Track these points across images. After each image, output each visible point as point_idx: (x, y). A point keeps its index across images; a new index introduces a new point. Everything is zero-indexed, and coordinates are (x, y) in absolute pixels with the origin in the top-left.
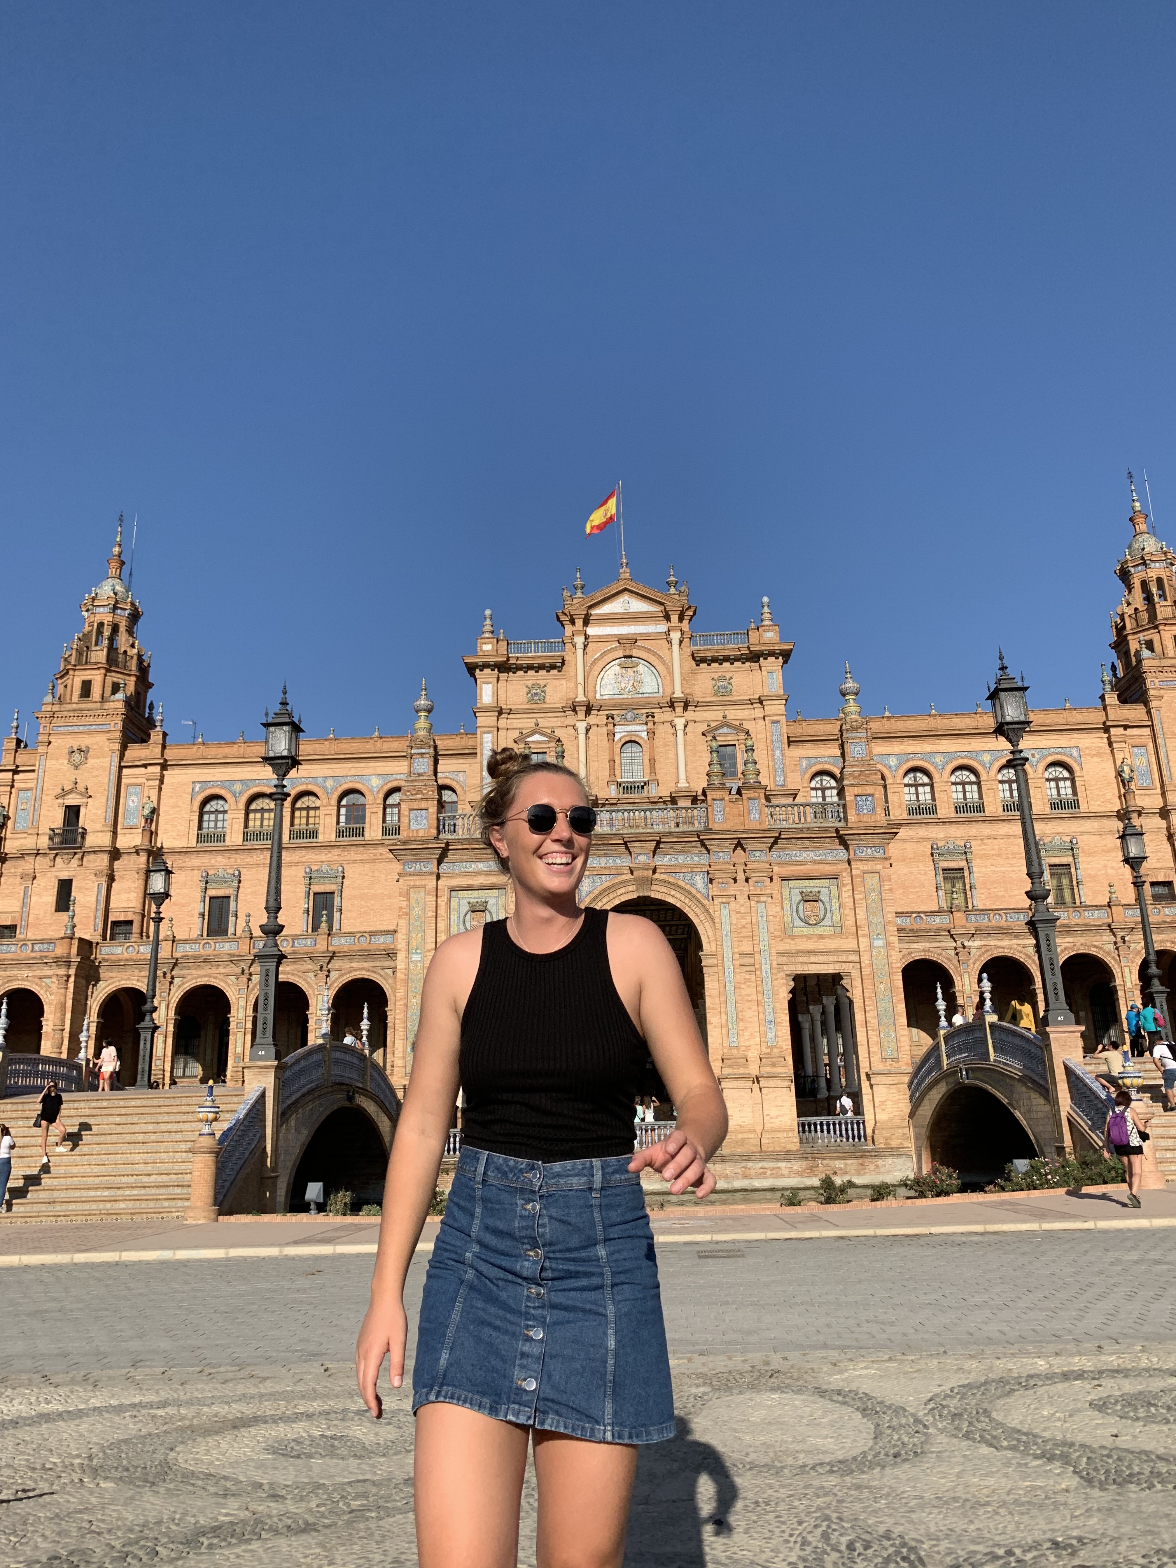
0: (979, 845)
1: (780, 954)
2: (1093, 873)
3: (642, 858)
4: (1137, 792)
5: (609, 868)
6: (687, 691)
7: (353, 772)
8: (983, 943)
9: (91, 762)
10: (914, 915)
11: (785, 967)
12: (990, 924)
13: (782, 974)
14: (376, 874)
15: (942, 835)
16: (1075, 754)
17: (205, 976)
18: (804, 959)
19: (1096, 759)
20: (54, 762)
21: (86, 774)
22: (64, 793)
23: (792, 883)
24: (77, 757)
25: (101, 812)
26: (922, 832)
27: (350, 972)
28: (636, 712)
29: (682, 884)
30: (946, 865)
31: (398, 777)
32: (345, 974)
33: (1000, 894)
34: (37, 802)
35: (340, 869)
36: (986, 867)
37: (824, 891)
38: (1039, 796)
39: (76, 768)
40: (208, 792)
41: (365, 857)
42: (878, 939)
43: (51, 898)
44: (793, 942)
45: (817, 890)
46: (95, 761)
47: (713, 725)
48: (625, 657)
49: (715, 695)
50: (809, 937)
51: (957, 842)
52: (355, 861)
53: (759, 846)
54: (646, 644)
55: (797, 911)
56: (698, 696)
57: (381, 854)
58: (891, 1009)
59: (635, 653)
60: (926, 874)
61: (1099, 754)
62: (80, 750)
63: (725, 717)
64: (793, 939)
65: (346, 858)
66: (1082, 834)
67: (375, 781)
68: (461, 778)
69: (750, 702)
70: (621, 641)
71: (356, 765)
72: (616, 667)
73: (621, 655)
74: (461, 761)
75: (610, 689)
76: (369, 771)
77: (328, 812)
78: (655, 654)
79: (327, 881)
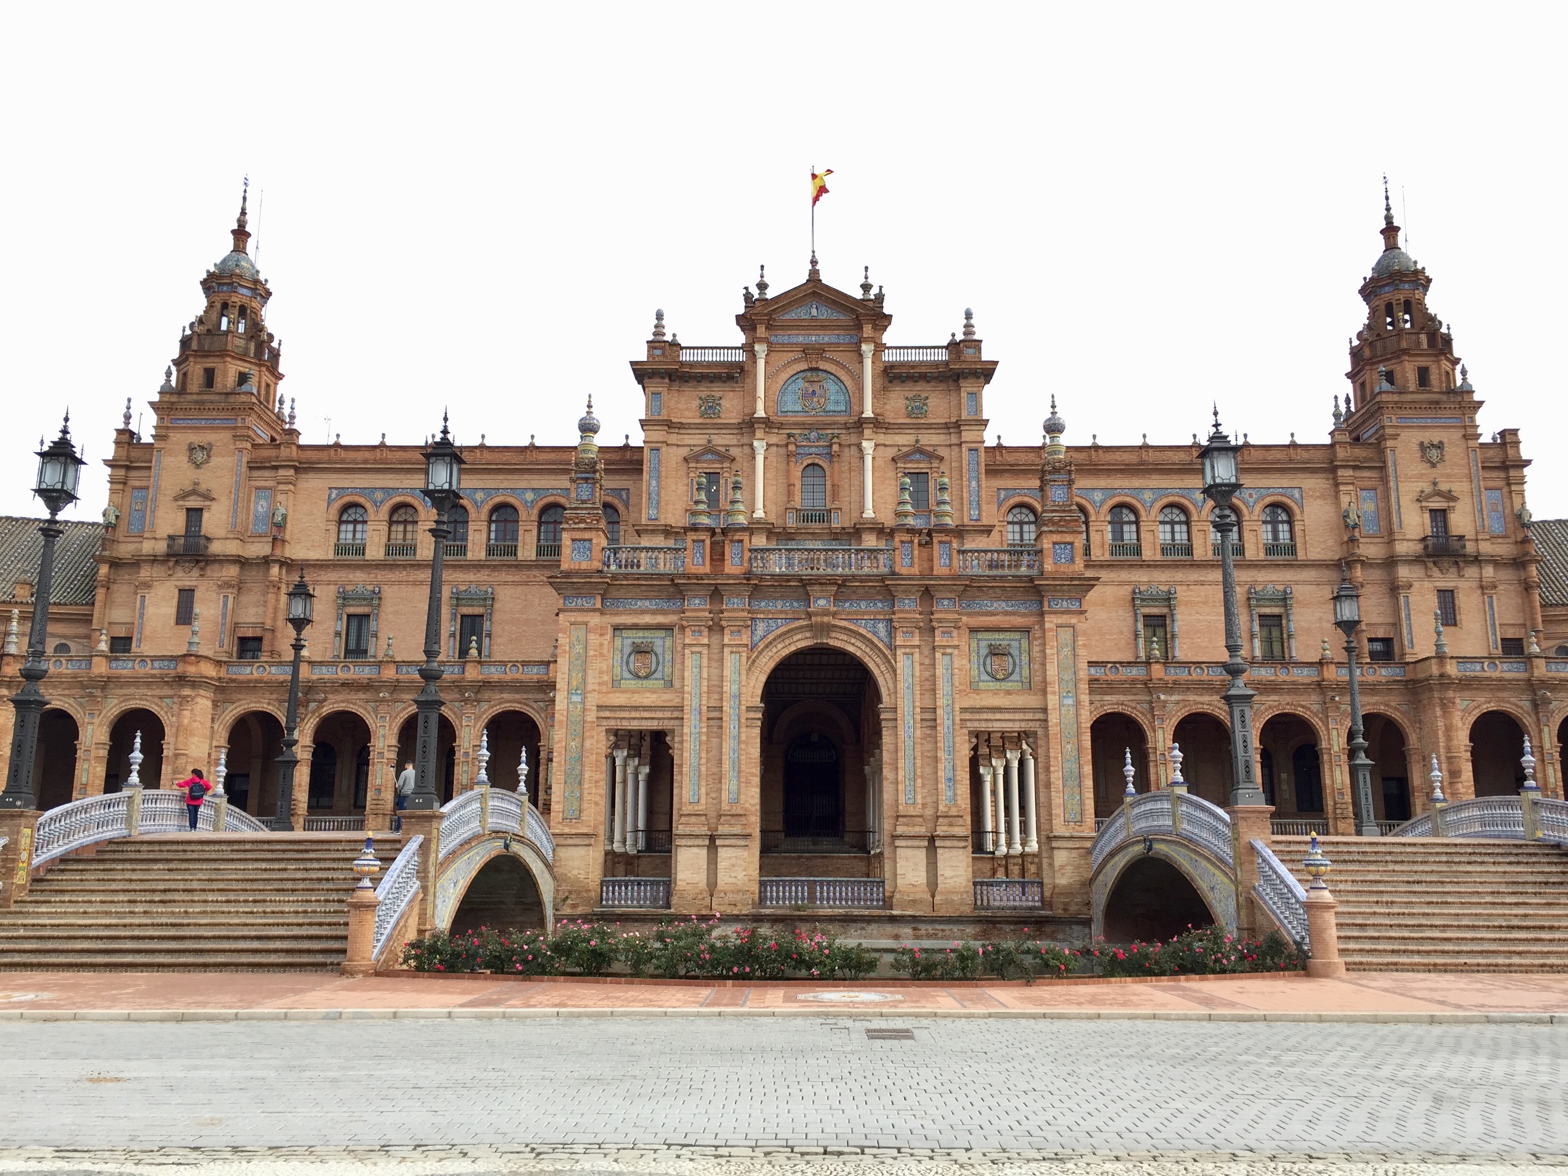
0: (1185, 591)
1: (963, 710)
2: (1306, 626)
3: (822, 602)
4: (1361, 540)
5: (786, 612)
6: (878, 411)
7: (505, 485)
8: (1180, 698)
9: (215, 461)
10: (1109, 665)
11: (969, 724)
12: (1190, 678)
13: (966, 731)
14: (530, 597)
15: (1145, 579)
16: (1297, 496)
17: (342, 702)
18: (990, 716)
19: (1319, 502)
20: (173, 459)
21: (209, 475)
22: (185, 494)
23: (980, 636)
24: (200, 456)
25: (226, 518)
26: (1124, 575)
27: (500, 703)
28: (821, 432)
29: (863, 631)
30: (1147, 611)
31: (555, 492)
32: (495, 705)
33: (1204, 644)
35: (490, 590)
36: (1190, 614)
37: (1015, 644)
38: (1254, 540)
39: (198, 466)
40: (346, 499)
41: (517, 578)
42: (1067, 697)
43: (170, 609)
44: (978, 697)
45: (1006, 643)
46: (220, 459)
47: (905, 449)
48: (811, 369)
49: (909, 416)
50: (995, 692)
51: (1161, 587)
52: (506, 583)
53: (949, 595)
54: (836, 356)
55: (985, 664)
56: (890, 418)
57: (535, 576)
58: (1077, 771)
59: (823, 365)
60: (1125, 620)
61: (1322, 497)
62: (202, 448)
63: (917, 441)
64: (978, 694)
65: (496, 579)
66: (1297, 583)
67: (529, 496)
68: (624, 496)
69: (946, 426)
70: (807, 351)
71: (509, 477)
72: (800, 381)
73: (806, 367)
74: (625, 477)
75: (792, 404)
76: (523, 484)
77: (477, 528)
78: (844, 367)
79: (475, 603)
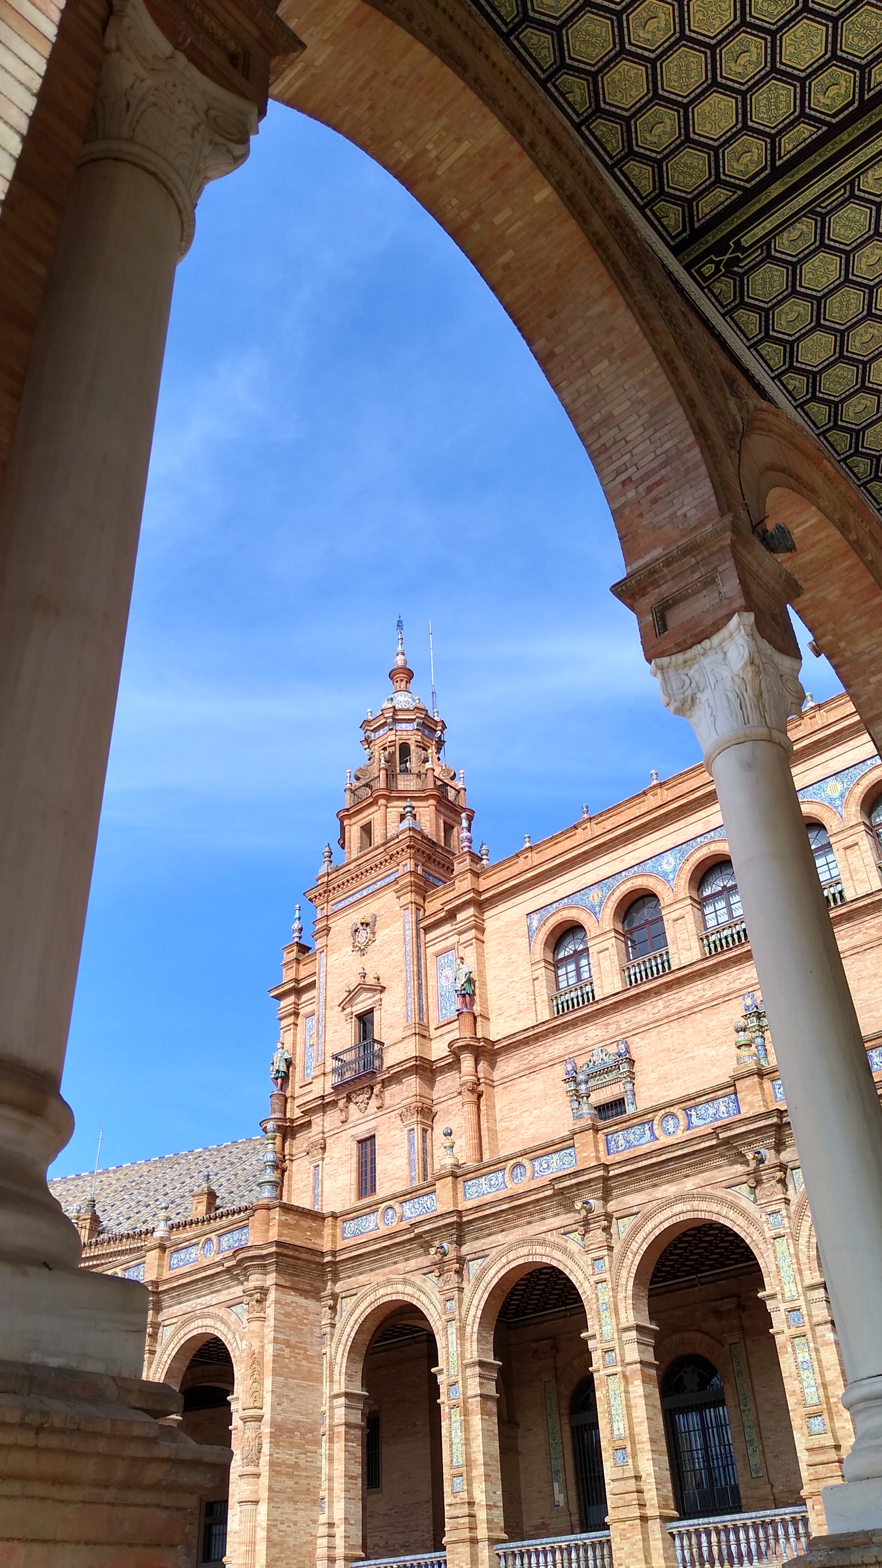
9: (381, 935)
20: (336, 956)
21: (376, 957)
22: (352, 996)
24: (362, 937)
25: (399, 1009)
34: (323, 1022)
39: (362, 951)
40: (554, 922)
43: (349, 1176)
46: (386, 931)
62: (366, 924)
67: (834, 790)
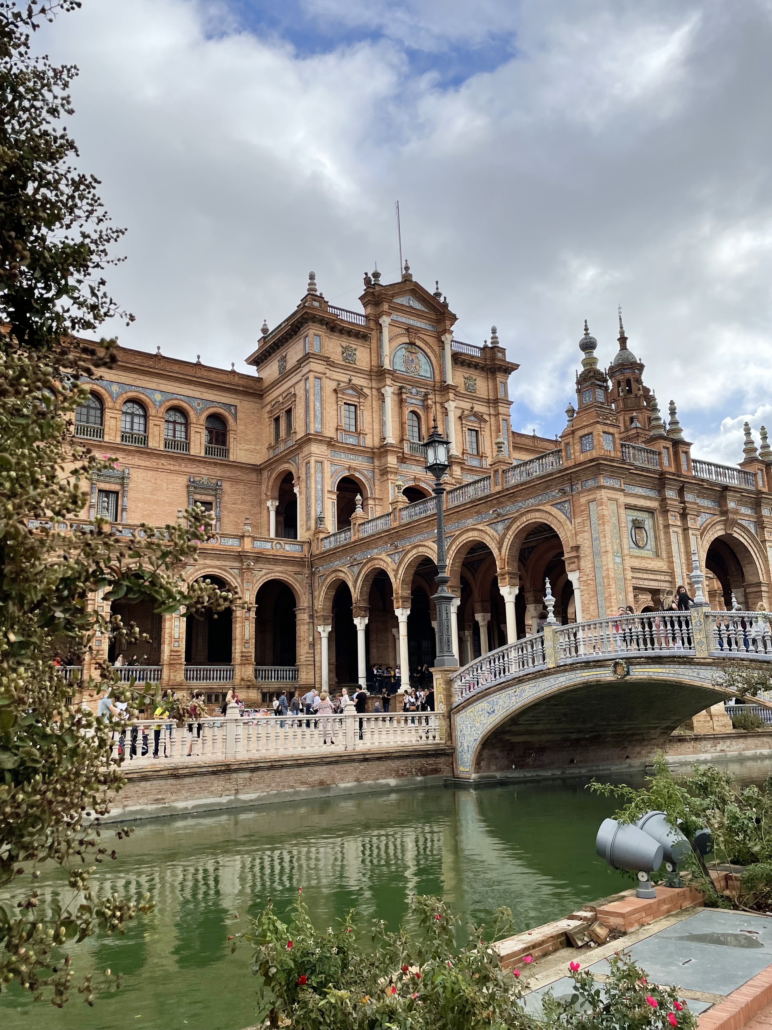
7: (138, 383)
14: (159, 481)
27: (204, 568)
28: (418, 389)
31: (179, 397)
32: (200, 569)
41: (148, 464)
47: (466, 412)
48: (411, 344)
49: (468, 390)
52: (139, 467)
54: (426, 339)
56: (460, 388)
57: (163, 464)
59: (418, 343)
63: (472, 408)
65: (130, 462)
67: (158, 397)
68: (233, 411)
69: (488, 401)
70: (409, 330)
71: (141, 377)
72: (404, 350)
73: (407, 341)
74: (234, 396)
75: (400, 366)
76: (153, 386)
77: (113, 415)
78: (430, 347)
79: (112, 480)
